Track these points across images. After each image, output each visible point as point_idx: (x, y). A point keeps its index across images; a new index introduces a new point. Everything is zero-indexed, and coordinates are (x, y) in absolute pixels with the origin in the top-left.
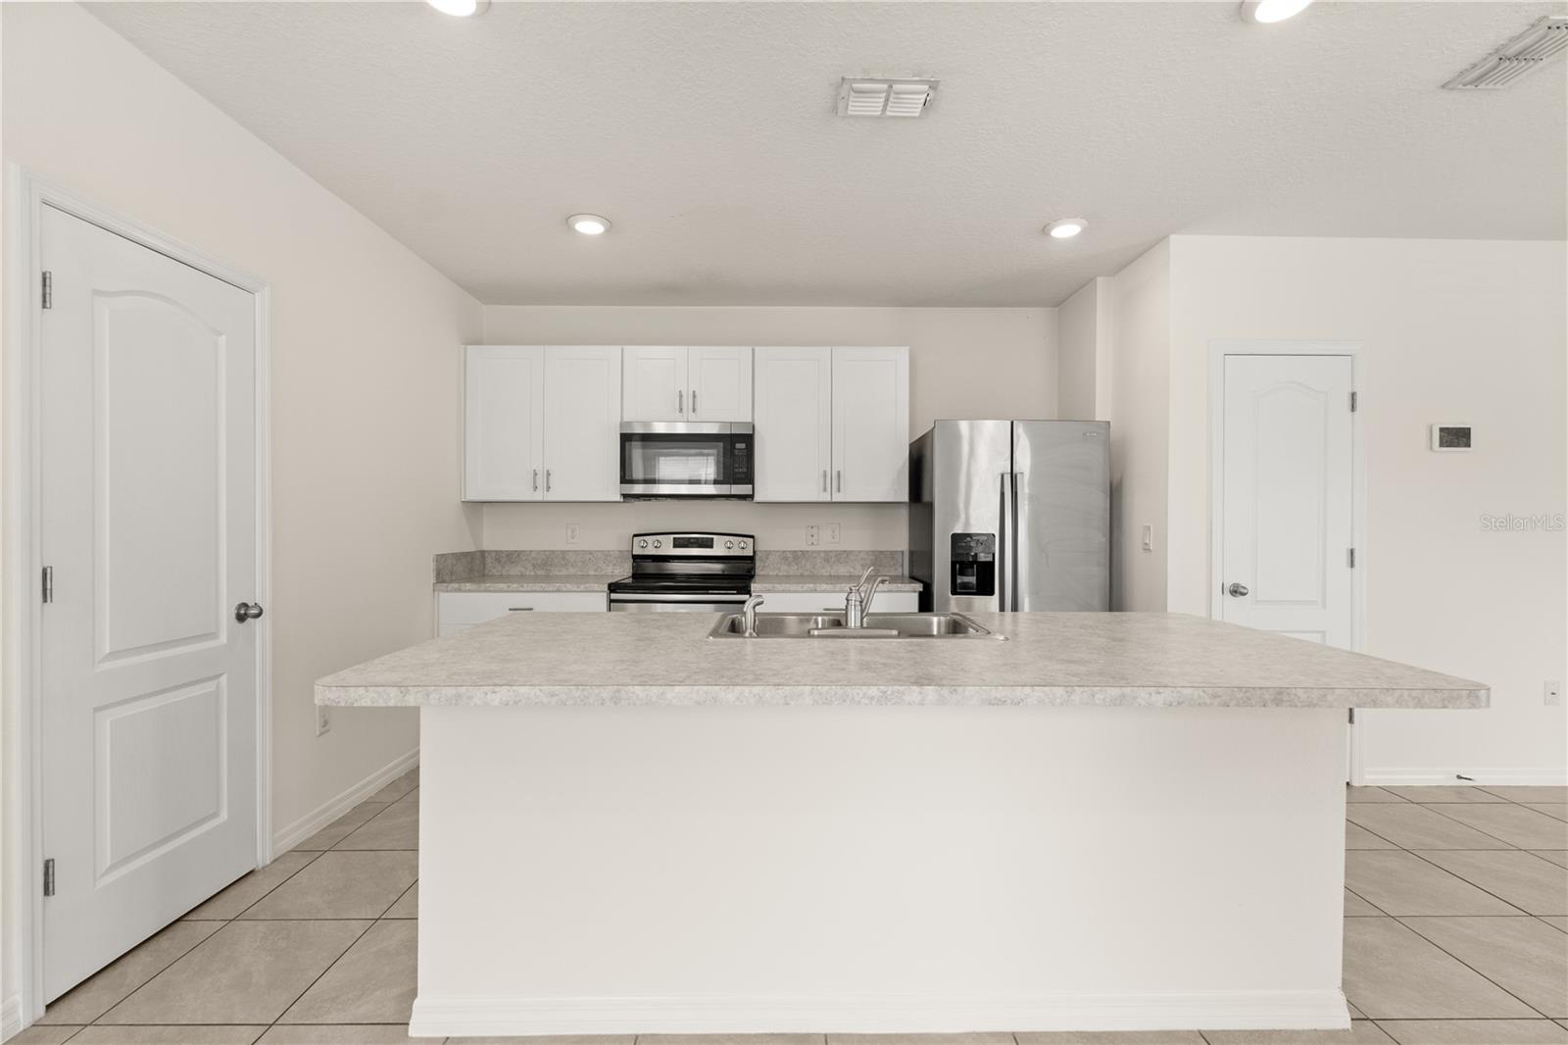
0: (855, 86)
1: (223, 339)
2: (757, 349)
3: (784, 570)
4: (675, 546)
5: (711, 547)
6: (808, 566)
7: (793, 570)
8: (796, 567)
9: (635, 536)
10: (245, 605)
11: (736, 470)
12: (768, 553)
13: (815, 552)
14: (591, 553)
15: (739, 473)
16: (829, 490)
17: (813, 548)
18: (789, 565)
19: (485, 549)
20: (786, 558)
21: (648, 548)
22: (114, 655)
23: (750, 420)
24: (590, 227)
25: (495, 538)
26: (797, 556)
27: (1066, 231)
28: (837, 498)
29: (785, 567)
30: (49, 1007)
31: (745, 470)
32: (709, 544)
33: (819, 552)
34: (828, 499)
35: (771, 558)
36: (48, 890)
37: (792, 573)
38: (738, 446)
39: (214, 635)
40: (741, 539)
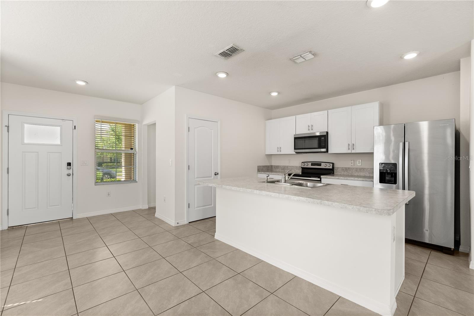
0: (293, 59)
1: (212, 131)
2: (329, 111)
3: (343, 173)
4: (311, 165)
5: (321, 166)
6: (350, 172)
7: (345, 173)
8: (346, 172)
9: (302, 162)
10: (216, 173)
11: (322, 145)
12: (338, 168)
13: (352, 168)
14: (293, 166)
15: (323, 146)
16: (350, 149)
17: (352, 167)
18: (344, 172)
19: (272, 165)
20: (343, 170)
21: (305, 165)
22: (197, 178)
23: (327, 131)
24: (274, 94)
25: (275, 162)
26: (347, 169)
27: (411, 56)
28: (353, 152)
29: (343, 172)
30: (189, 223)
31: (324, 145)
32: (320, 165)
33: (354, 168)
34: (350, 152)
35: (339, 169)
36: (189, 207)
37: (345, 174)
38: (322, 138)
39: (211, 177)
40: (328, 164)
